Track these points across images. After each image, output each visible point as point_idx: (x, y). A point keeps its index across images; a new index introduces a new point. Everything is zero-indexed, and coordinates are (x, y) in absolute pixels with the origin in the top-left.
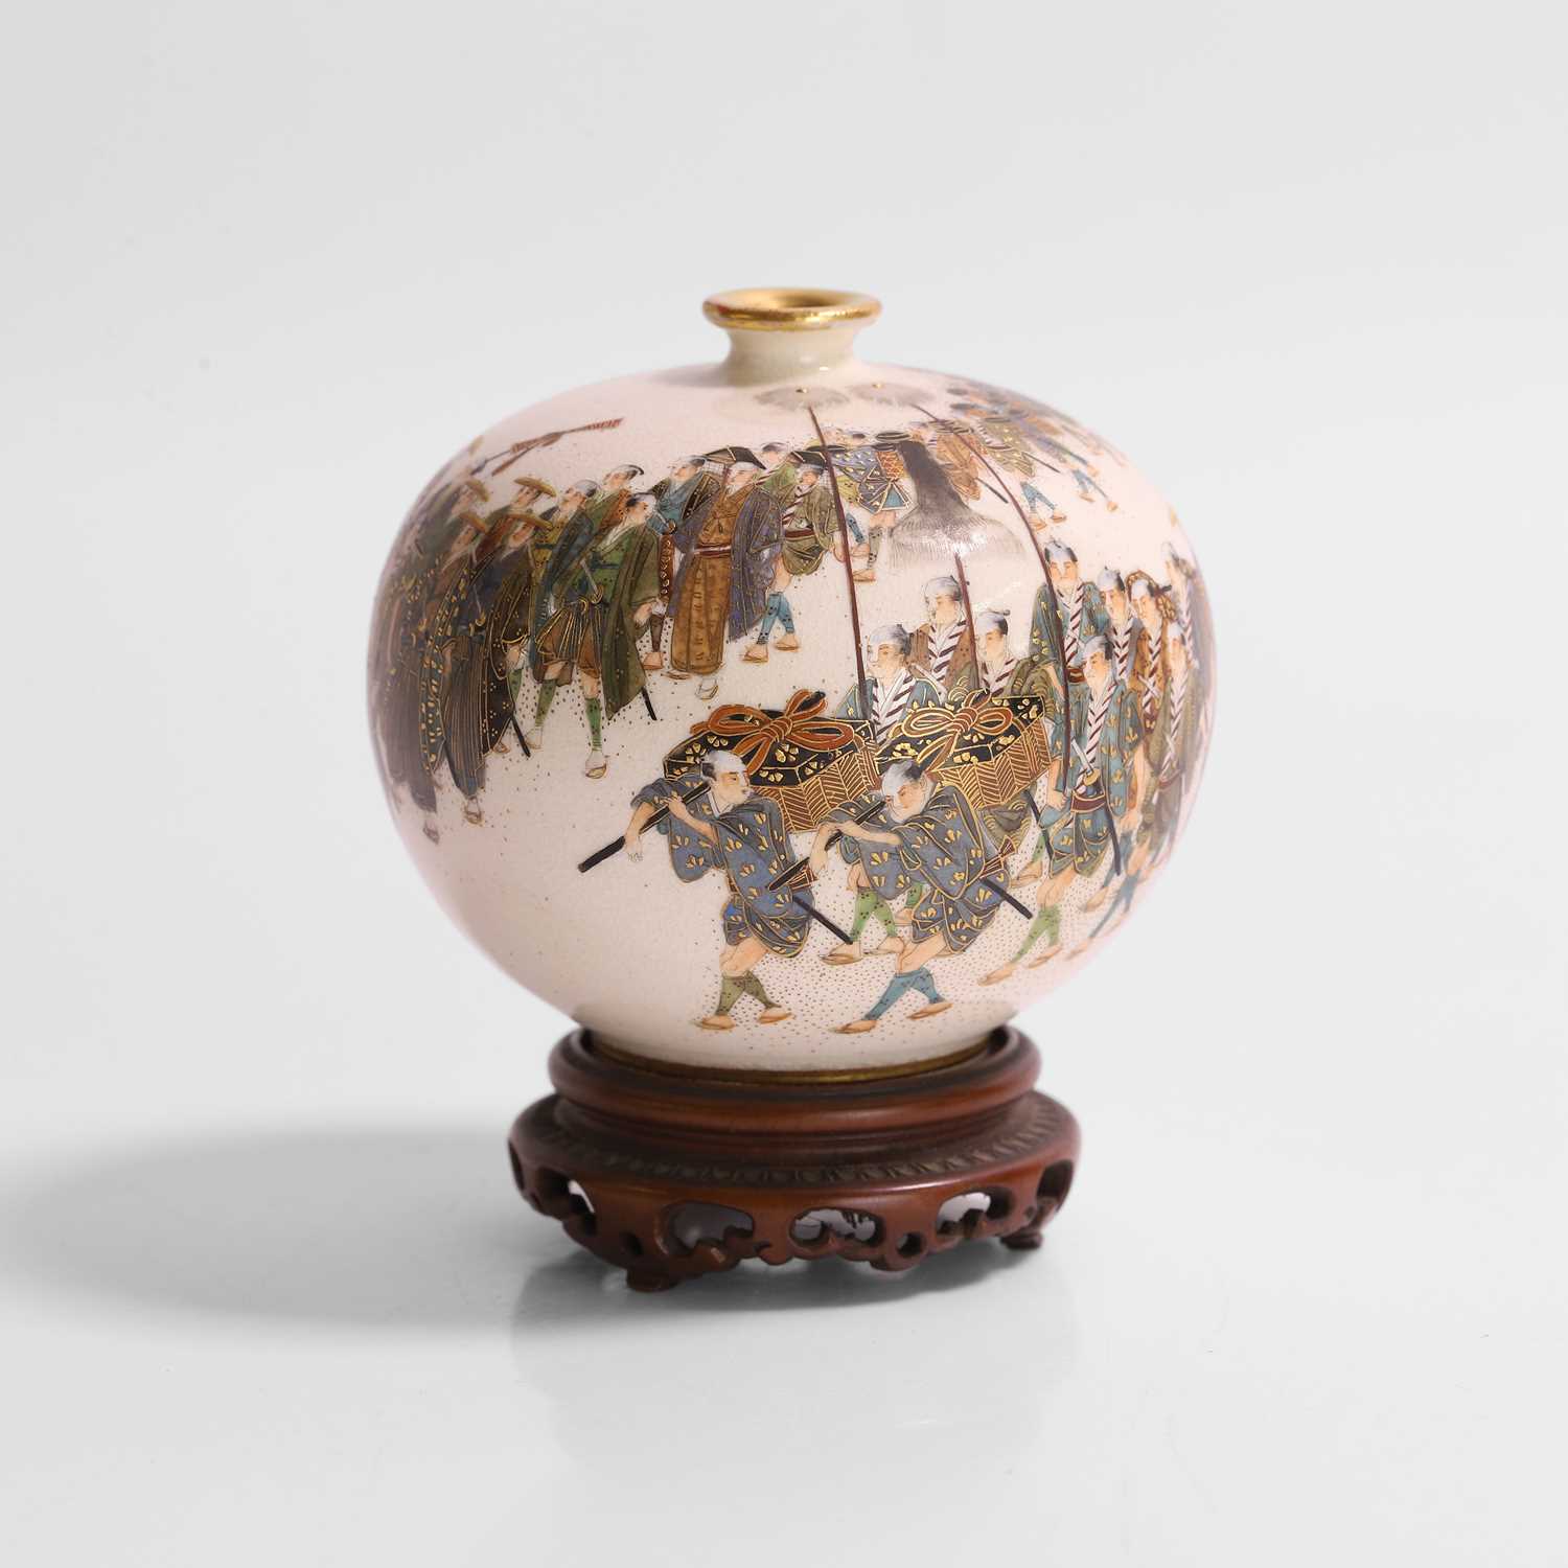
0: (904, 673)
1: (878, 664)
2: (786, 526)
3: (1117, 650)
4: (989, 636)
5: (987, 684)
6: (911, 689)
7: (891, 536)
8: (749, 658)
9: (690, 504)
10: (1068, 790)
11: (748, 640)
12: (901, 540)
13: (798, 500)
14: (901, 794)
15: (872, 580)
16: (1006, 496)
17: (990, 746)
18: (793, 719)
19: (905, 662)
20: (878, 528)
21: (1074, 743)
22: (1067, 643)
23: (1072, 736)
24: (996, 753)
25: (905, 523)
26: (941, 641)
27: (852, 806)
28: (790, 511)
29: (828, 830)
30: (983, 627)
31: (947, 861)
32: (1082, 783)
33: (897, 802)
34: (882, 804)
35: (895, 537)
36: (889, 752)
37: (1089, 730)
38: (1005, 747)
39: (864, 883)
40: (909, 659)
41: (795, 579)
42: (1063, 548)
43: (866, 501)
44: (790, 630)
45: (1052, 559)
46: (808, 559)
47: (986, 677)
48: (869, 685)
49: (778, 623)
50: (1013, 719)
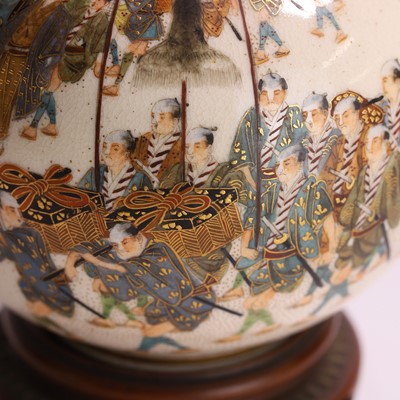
0: (128, 165)
1: (109, 156)
2: (68, 42)
3: (311, 154)
4: (197, 145)
5: (192, 179)
6: (132, 177)
7: (139, 61)
8: (24, 135)
9: (15, 9)
10: (260, 248)
11: (25, 122)
12: (145, 66)
13: (85, 22)
14: (124, 243)
15: (116, 95)
16: (243, 35)
17: (191, 220)
18: (49, 182)
19: (130, 157)
20: (131, 54)
21: (264, 219)
22: (263, 151)
23: (262, 214)
24: (196, 224)
25: (153, 53)
26: (158, 146)
27: (89, 245)
28: (76, 29)
29: (75, 256)
30: (193, 137)
31: (163, 285)
32: (273, 243)
33: (121, 247)
34: (111, 247)
35: (141, 63)
36: (114, 215)
37: (279, 211)
38: (204, 221)
39: (104, 289)
40: (133, 156)
41: (63, 84)
42: (278, 78)
43: (130, 31)
44: (53, 121)
45: (264, 88)
46: (75, 72)
47: (190, 173)
48: (101, 169)
49: (45, 115)
50: (211, 203)
